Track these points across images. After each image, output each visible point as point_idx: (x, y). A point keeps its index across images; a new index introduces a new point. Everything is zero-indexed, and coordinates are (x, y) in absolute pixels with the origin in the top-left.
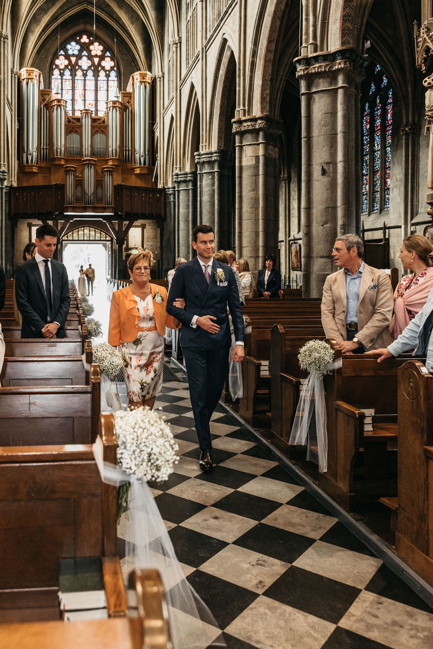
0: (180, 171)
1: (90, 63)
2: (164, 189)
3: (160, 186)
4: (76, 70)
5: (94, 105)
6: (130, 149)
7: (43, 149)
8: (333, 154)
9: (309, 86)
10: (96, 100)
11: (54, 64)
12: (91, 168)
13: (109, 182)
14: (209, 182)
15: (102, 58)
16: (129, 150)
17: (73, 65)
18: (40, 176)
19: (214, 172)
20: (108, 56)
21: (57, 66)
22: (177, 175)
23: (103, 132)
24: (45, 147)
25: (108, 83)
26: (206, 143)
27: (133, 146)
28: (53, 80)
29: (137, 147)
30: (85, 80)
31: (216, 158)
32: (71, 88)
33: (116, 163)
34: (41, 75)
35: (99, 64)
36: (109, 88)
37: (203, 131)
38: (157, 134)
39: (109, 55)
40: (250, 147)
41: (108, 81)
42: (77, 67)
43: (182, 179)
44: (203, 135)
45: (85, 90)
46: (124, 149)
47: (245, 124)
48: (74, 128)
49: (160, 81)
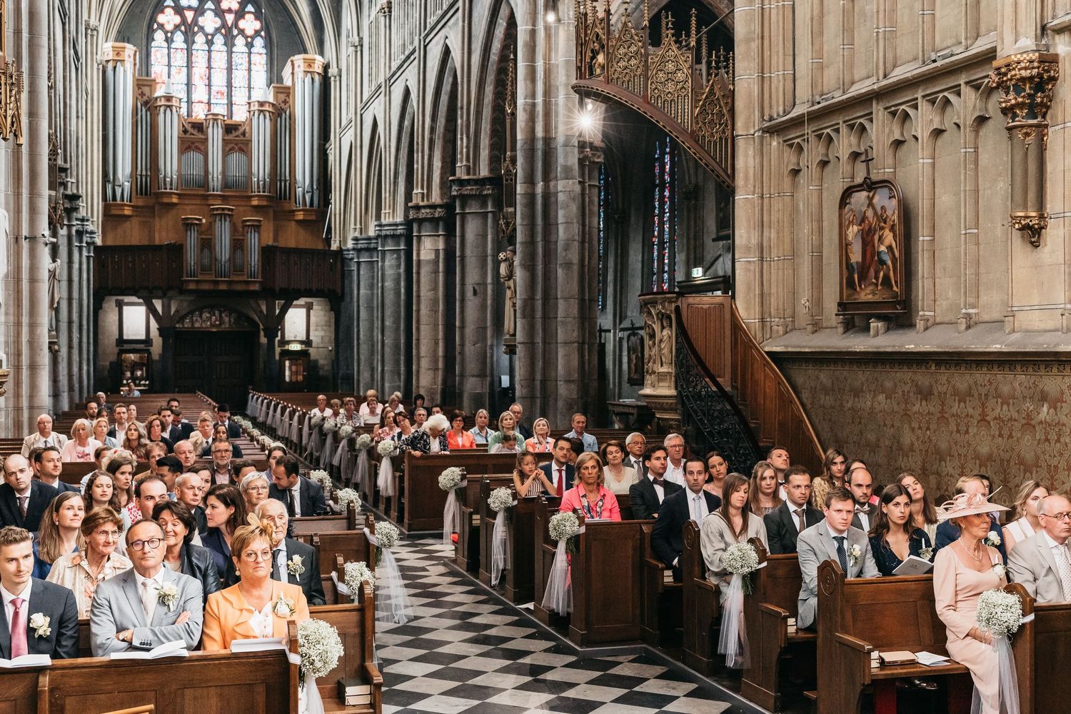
0: (361, 234)
1: (218, 22)
2: (340, 251)
3: (334, 246)
4: (194, 34)
5: (225, 94)
6: (288, 178)
7: (141, 175)
8: (484, 275)
9: (463, 207)
10: (230, 85)
11: (155, 22)
12: (225, 220)
13: (254, 243)
14: (393, 262)
15: (240, 14)
16: (285, 181)
17: (190, 25)
18: (135, 221)
19: (400, 250)
20: (249, 12)
21: (161, 26)
22: (356, 239)
23: (243, 151)
24: (144, 173)
25: (249, 57)
26: (390, 208)
27: (292, 174)
28: (153, 50)
29: (299, 177)
30: (209, 51)
31: (402, 231)
32: (185, 65)
33: (265, 203)
34: (138, 53)
35: (236, 24)
36: (252, 66)
37: (385, 193)
38: (331, 158)
39: (253, 10)
40: (429, 239)
41: (250, 53)
42: (196, 29)
43: (363, 246)
44: (385, 198)
45: (209, 68)
46: (278, 178)
47: (423, 211)
48: (193, 143)
49: (335, 81)
